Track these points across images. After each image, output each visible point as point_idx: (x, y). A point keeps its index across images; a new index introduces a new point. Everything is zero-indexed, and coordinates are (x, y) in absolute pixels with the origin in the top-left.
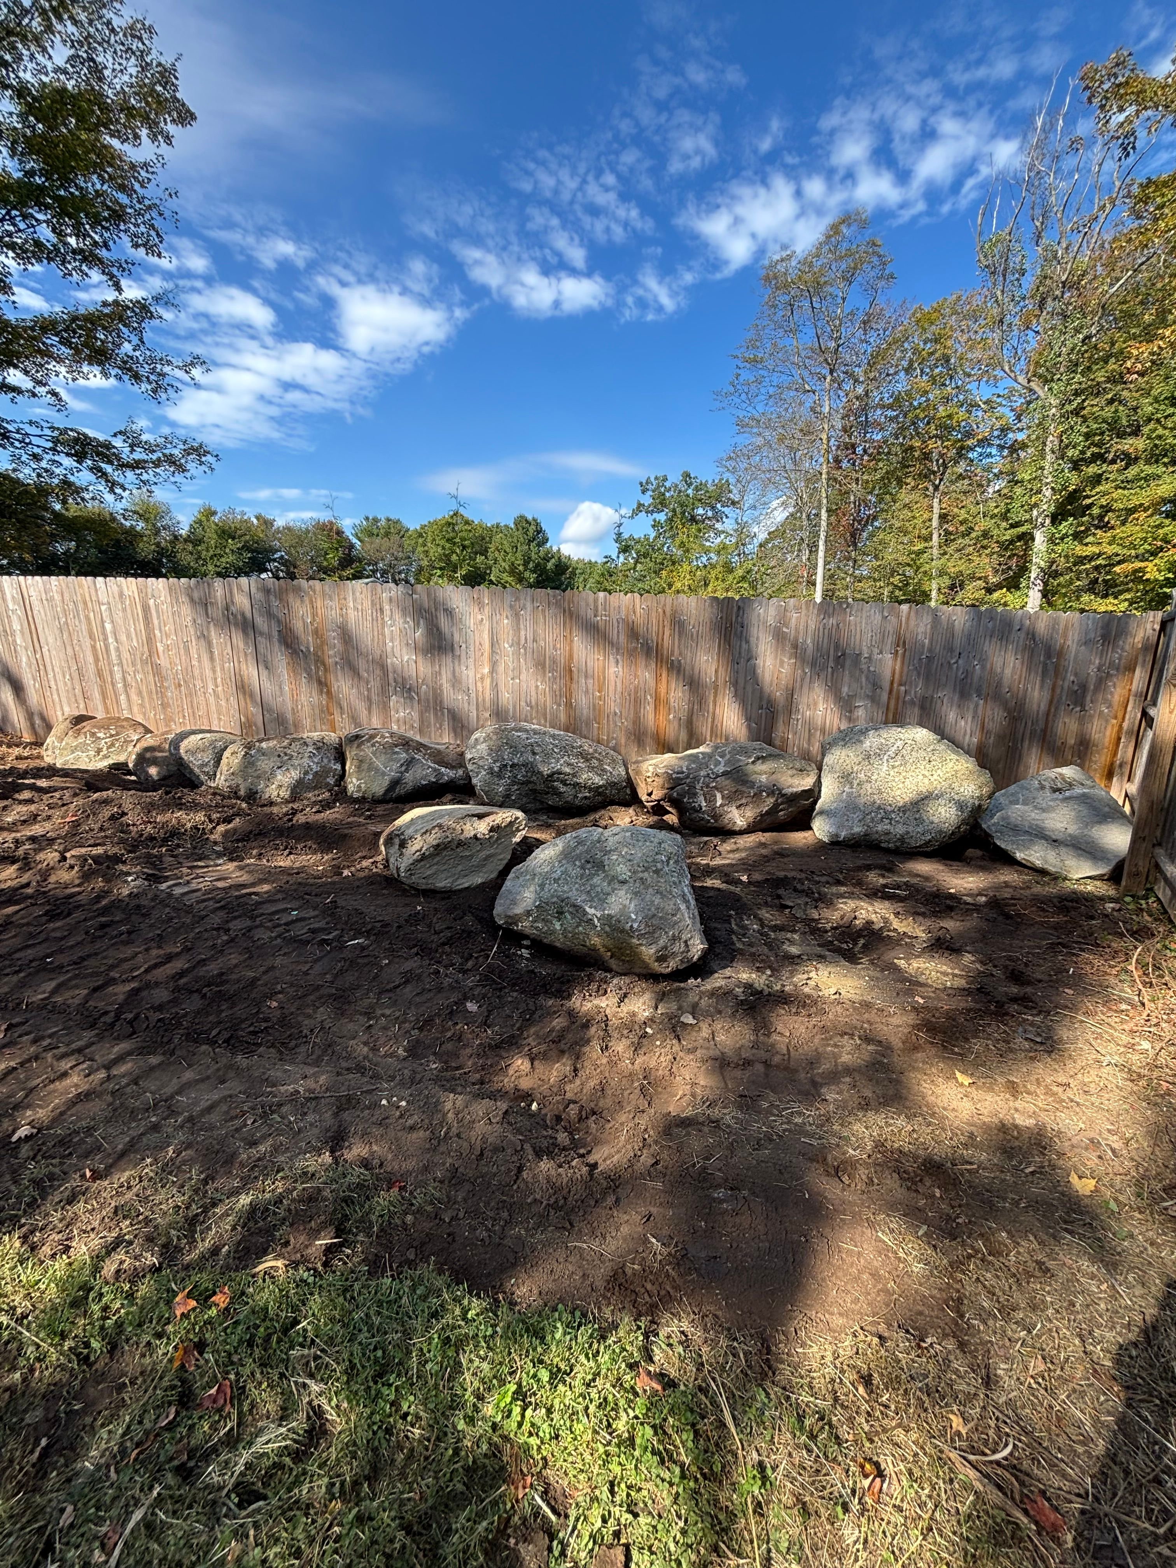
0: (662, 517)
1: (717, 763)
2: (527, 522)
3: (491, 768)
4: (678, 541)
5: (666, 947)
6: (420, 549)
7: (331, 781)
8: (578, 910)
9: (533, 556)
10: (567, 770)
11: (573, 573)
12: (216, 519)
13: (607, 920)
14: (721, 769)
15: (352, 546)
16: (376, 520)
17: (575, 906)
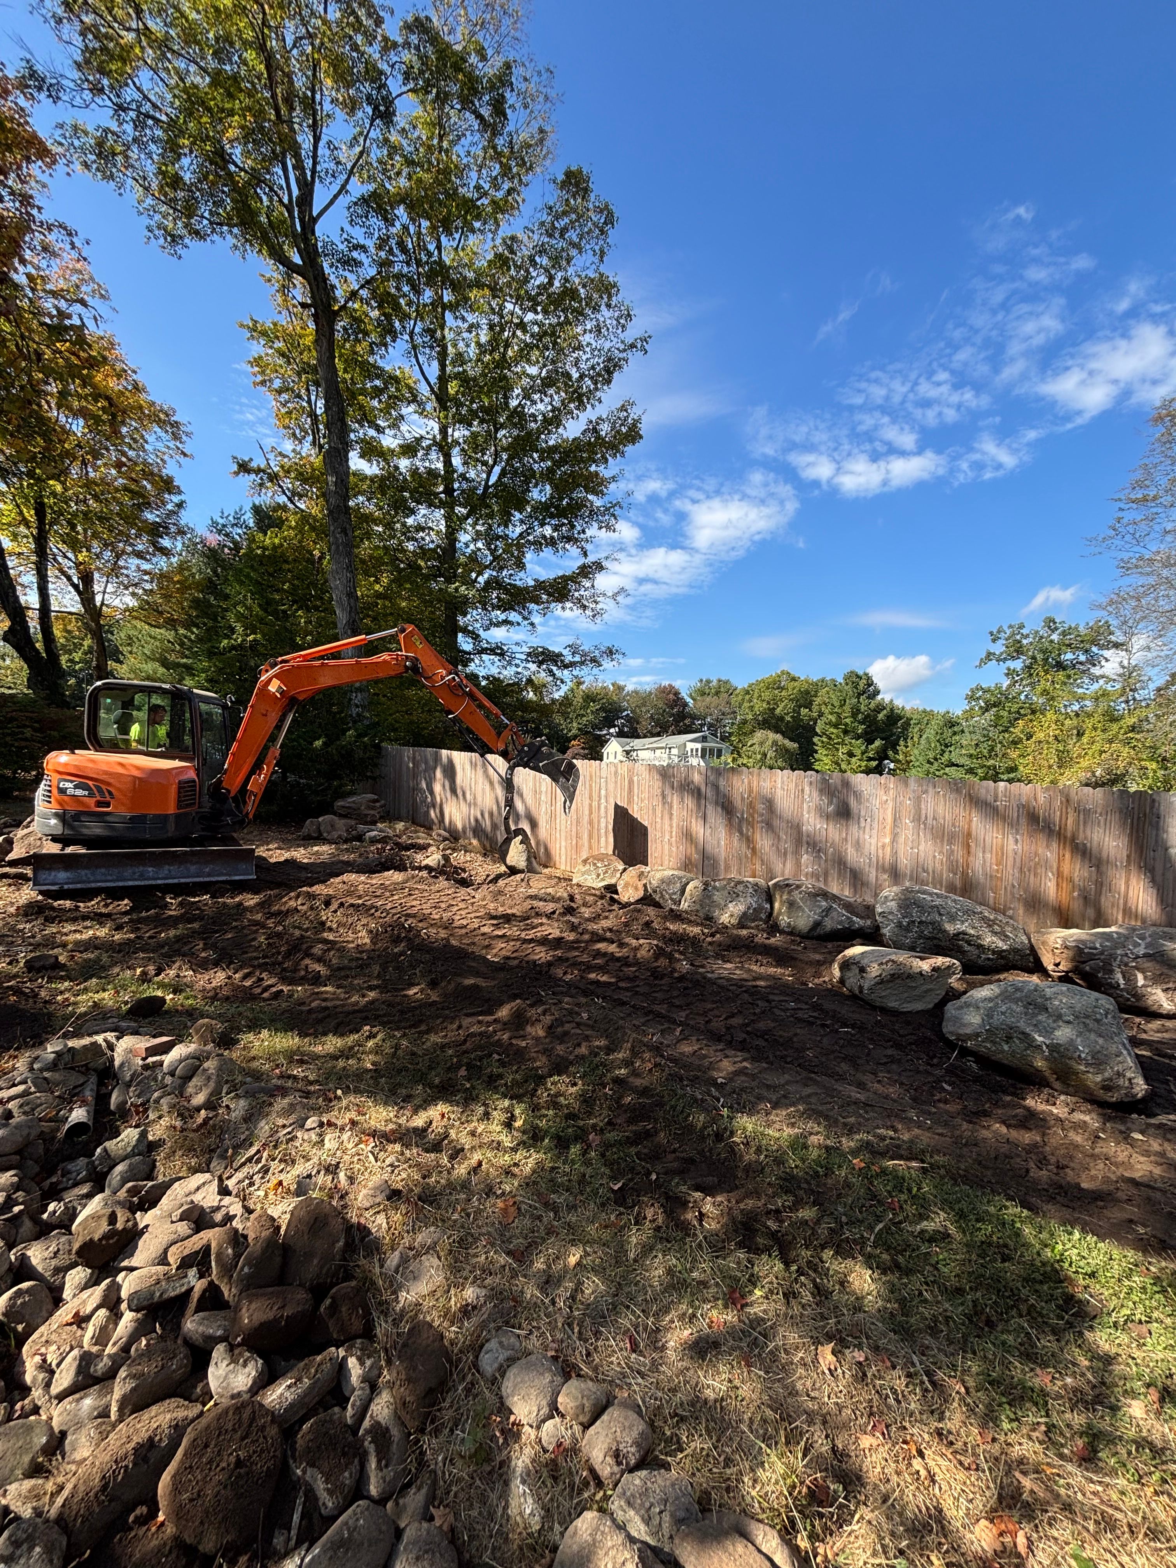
0: (1017, 665)
1: (1136, 945)
2: (858, 676)
3: (900, 923)
4: (1039, 689)
5: (1111, 1079)
6: (746, 705)
7: (763, 916)
8: (1026, 1037)
9: (863, 708)
10: (972, 932)
11: (907, 723)
12: (583, 687)
13: (1054, 1048)
14: (1141, 951)
15: (686, 704)
16: (708, 682)
17: (1023, 1033)
